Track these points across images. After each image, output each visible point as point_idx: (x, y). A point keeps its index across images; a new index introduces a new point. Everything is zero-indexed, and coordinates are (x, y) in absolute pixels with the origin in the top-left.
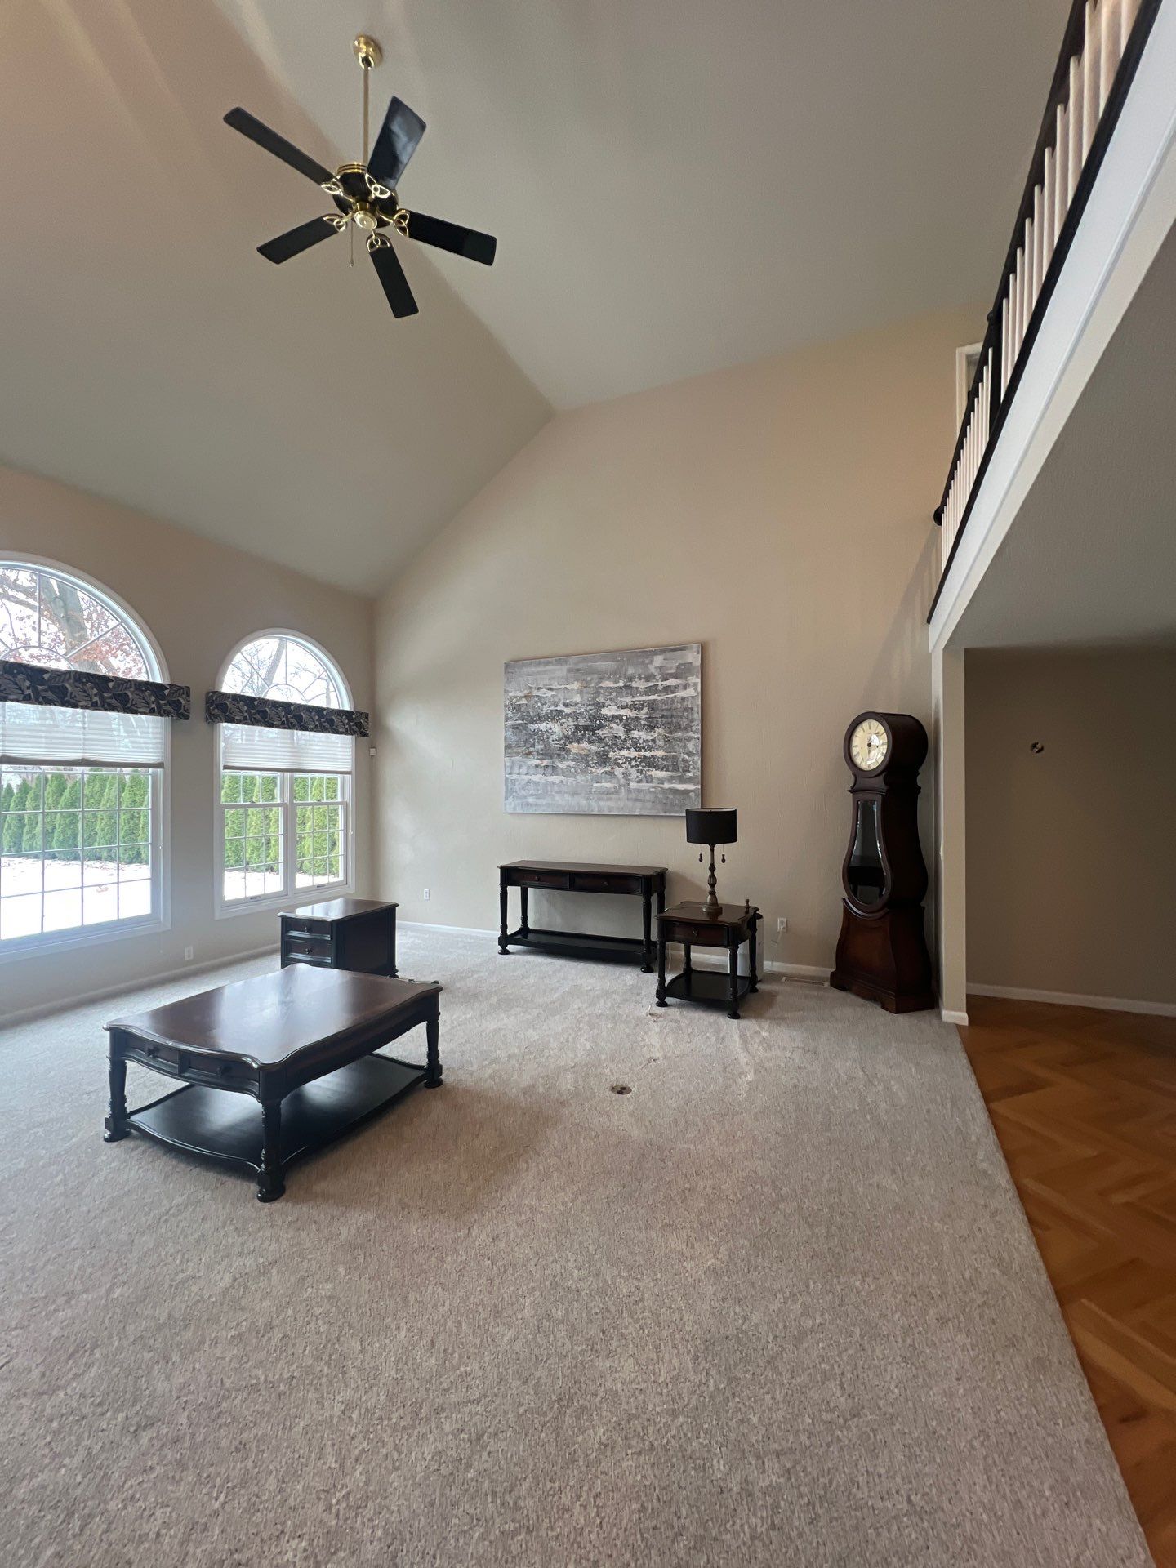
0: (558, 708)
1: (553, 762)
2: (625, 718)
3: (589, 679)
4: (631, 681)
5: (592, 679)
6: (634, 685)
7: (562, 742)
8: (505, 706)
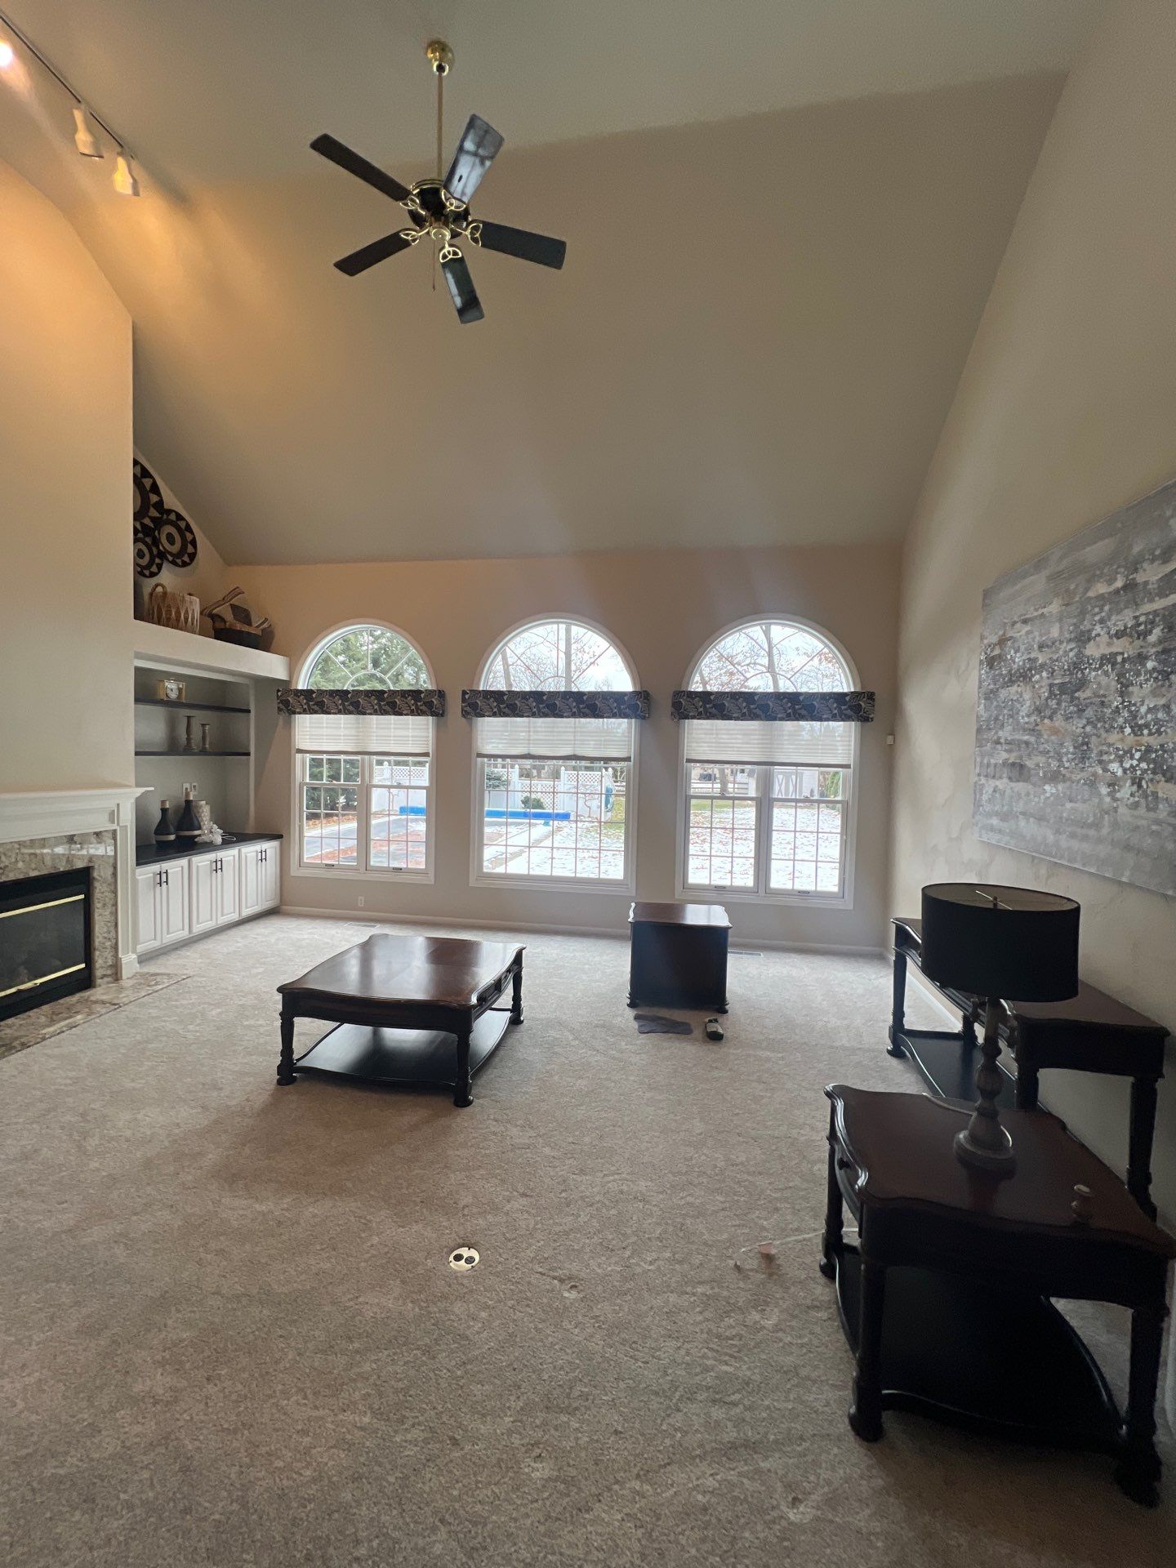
0: (1032, 656)
1: (1021, 758)
2: (1119, 659)
3: (1072, 587)
4: (1136, 570)
5: (1077, 585)
6: (1140, 578)
7: (1033, 718)
8: (981, 661)
